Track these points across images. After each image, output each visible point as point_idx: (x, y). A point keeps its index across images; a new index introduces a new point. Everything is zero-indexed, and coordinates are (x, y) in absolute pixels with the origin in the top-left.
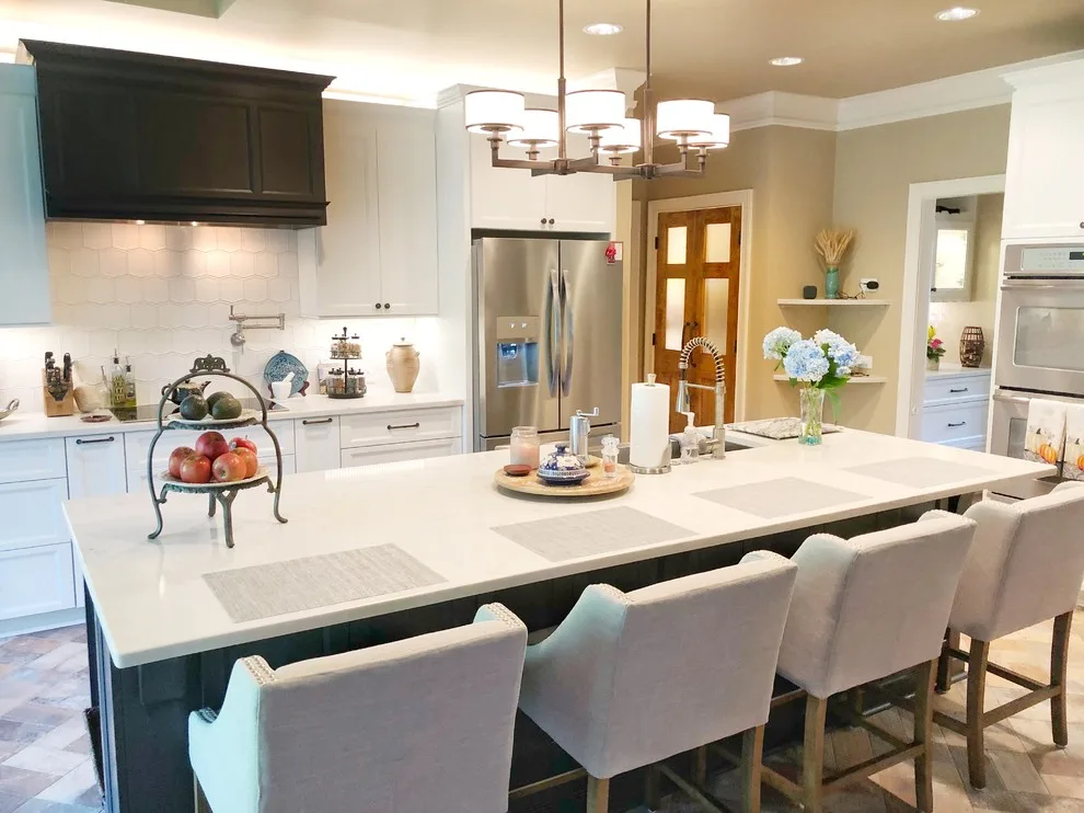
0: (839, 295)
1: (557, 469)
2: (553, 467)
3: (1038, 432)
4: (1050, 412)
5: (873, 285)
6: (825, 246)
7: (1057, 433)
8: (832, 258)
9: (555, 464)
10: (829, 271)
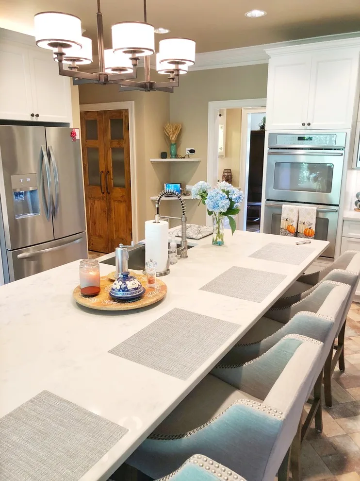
0: (176, 156)
1: (128, 291)
2: (125, 289)
3: (287, 220)
4: (292, 210)
5: (192, 151)
6: (170, 131)
7: (295, 219)
8: (173, 138)
9: (126, 287)
10: (171, 145)
